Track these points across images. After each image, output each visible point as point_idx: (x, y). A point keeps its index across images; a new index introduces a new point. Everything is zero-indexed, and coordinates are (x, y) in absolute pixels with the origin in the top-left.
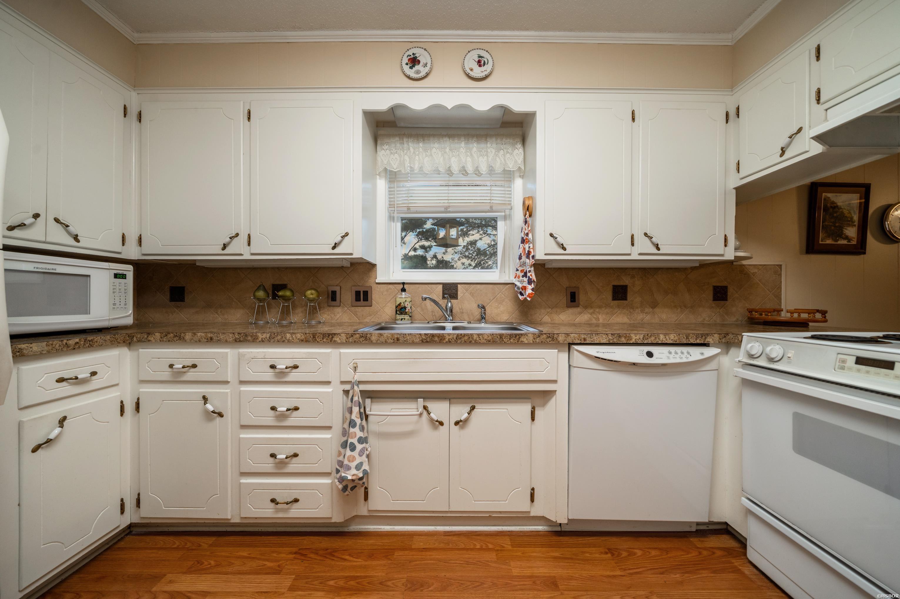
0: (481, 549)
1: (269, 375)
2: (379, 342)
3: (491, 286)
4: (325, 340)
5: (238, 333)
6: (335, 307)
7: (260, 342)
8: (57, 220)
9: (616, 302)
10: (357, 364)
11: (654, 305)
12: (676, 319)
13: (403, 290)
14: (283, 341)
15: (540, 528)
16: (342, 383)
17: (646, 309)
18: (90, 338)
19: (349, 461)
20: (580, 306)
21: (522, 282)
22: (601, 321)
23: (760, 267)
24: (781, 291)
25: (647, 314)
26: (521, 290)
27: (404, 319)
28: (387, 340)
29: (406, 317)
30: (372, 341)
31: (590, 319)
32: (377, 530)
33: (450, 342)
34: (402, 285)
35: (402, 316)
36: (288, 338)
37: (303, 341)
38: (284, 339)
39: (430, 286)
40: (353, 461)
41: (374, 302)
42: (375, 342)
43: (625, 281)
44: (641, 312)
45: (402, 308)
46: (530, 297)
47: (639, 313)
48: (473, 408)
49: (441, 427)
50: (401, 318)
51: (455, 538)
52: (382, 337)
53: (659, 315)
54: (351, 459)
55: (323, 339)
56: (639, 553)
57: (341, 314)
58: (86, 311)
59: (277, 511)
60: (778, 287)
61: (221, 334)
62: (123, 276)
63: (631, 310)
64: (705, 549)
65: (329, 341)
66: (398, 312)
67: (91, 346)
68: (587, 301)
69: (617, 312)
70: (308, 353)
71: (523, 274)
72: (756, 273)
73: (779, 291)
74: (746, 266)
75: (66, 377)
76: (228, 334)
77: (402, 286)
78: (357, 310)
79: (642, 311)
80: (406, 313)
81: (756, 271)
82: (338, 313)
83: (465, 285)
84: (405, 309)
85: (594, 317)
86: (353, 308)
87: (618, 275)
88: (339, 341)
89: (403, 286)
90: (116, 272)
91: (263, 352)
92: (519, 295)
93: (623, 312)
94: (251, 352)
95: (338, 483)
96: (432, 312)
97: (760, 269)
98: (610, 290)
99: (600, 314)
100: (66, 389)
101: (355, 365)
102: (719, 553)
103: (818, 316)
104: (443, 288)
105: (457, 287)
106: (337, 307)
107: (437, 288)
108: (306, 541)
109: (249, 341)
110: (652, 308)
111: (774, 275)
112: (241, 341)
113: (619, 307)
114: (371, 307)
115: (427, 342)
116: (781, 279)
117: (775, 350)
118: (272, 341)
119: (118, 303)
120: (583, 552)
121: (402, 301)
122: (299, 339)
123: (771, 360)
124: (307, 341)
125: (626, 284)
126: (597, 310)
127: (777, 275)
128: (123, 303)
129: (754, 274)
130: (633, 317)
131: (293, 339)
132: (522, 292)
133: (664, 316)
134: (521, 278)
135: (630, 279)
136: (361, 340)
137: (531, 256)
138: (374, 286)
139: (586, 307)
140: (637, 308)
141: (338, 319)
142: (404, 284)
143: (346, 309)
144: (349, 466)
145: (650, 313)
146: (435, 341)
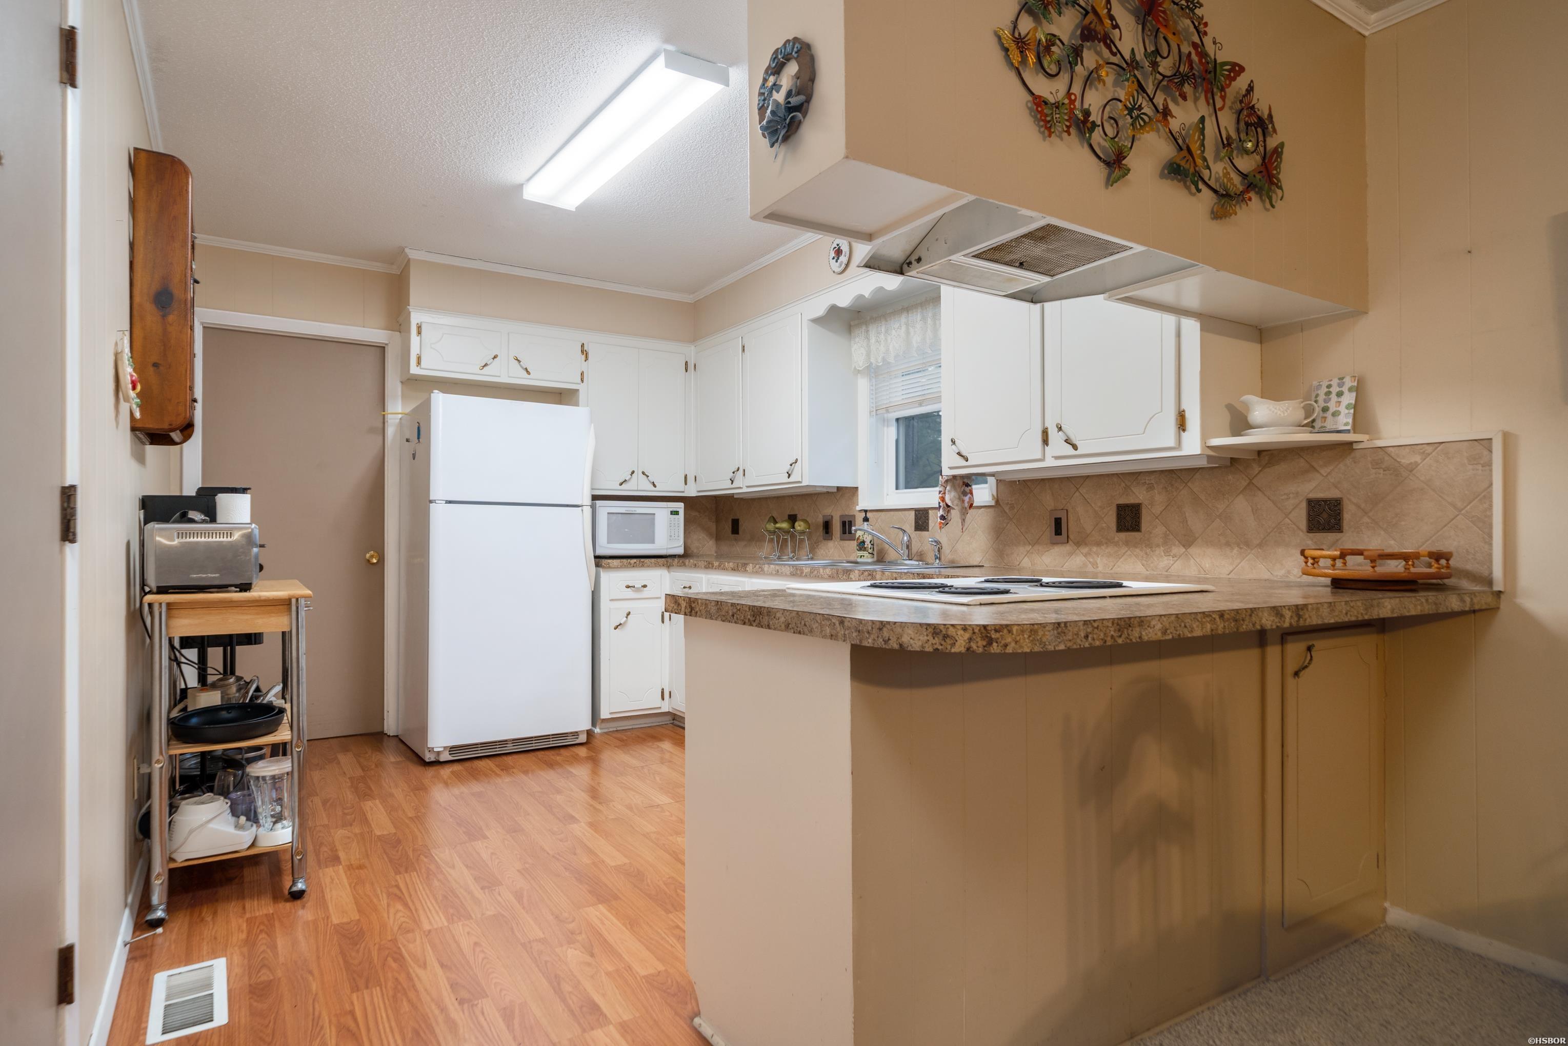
8: (643, 473)
9: (1123, 535)
11: (1188, 541)
12: (1231, 568)
13: (866, 520)
17: (1173, 547)
18: (642, 560)
20: (1070, 542)
22: (1100, 568)
23: (1429, 449)
24: (1491, 506)
25: (1175, 559)
27: (863, 556)
29: (866, 554)
31: (1084, 564)
35: (862, 553)
39: (901, 512)
43: (1138, 495)
44: (1164, 553)
45: (861, 543)
47: (1162, 556)
53: (1198, 560)
57: (833, 550)
58: (653, 542)
60: (1484, 496)
62: (676, 513)
63: (1148, 550)
66: (858, 548)
67: (643, 566)
68: (1079, 532)
69: (1124, 554)
72: (1417, 464)
73: (1486, 506)
74: (1391, 449)
75: (630, 585)
78: (844, 544)
79: (1167, 553)
80: (865, 549)
81: (1417, 458)
84: (864, 544)
85: (1090, 562)
86: (841, 543)
87: (1126, 485)
89: (866, 514)
90: (671, 510)
93: (1135, 553)
97: (1429, 454)
98: (1113, 512)
99: (1098, 556)
100: (630, 593)
104: (917, 515)
105: (928, 513)
107: (909, 515)
110: (1184, 546)
111: (1470, 467)
113: (1127, 543)
116: (1491, 476)
119: (673, 535)
121: (861, 533)
125: (1140, 502)
126: (1095, 549)
127: (1480, 467)
128: (677, 535)
129: (1412, 468)
130: (1152, 563)
133: (1207, 564)
135: (1145, 492)
138: (856, 514)
139: (1078, 544)
140: (1158, 546)
141: (830, 555)
142: (866, 511)
143: (836, 543)
145: (1180, 556)
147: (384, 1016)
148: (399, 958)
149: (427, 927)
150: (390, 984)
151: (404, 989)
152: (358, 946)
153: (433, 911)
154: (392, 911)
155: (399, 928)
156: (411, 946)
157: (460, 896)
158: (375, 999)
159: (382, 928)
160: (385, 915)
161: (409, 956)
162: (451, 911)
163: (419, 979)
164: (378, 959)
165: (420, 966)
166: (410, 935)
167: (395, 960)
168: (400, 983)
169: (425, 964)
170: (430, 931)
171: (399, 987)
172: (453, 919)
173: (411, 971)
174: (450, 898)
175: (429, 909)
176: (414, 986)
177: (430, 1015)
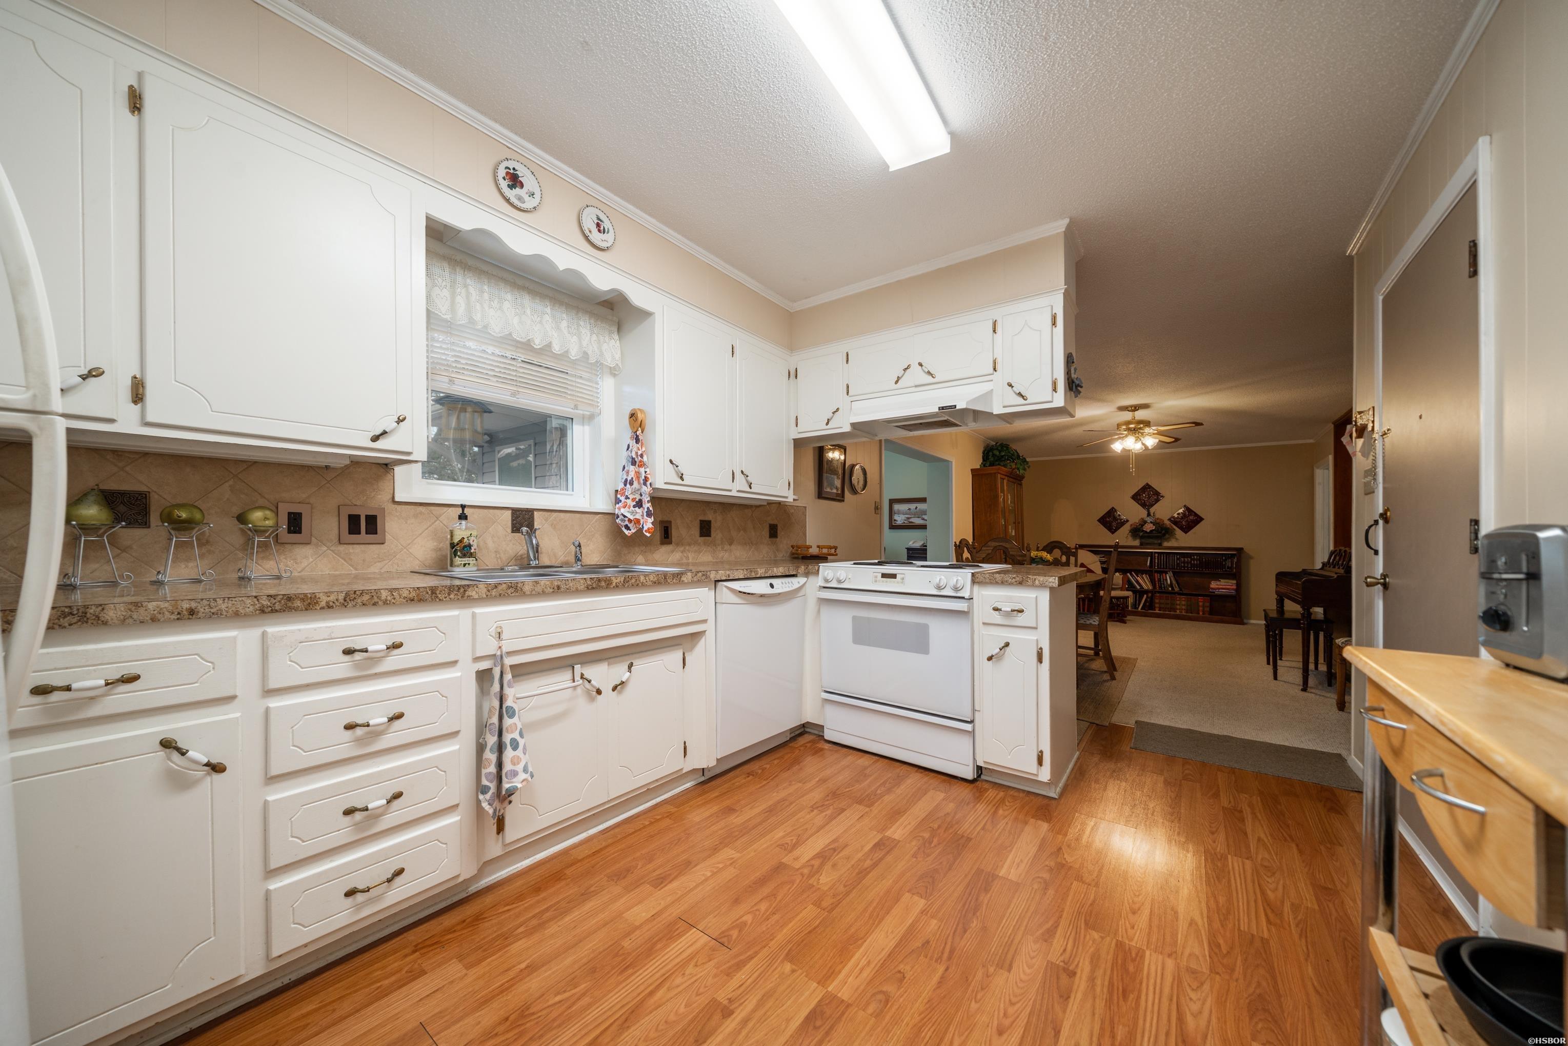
0: (651, 823)
1: (343, 667)
2: (534, 592)
3: (578, 515)
4: (452, 596)
5: (268, 596)
6: (297, 546)
7: (322, 608)
9: (702, 538)
10: (501, 627)
11: (730, 542)
13: (463, 517)
14: (375, 604)
15: (688, 785)
16: (477, 659)
17: (726, 546)
19: (514, 764)
20: (673, 543)
21: (632, 513)
22: (689, 560)
23: (795, 508)
24: (806, 530)
25: (724, 552)
26: (627, 523)
27: (469, 564)
28: (545, 590)
29: (471, 561)
30: (524, 593)
31: (681, 557)
32: (511, 873)
33: (617, 586)
34: (461, 509)
35: (466, 560)
36: (383, 597)
37: (413, 600)
38: (376, 599)
39: (491, 511)
40: (518, 764)
41: (388, 537)
42: (528, 593)
43: (709, 516)
45: (465, 546)
46: (649, 533)
47: (718, 551)
48: (630, 666)
49: (599, 697)
50: (463, 563)
51: (617, 830)
52: (538, 585)
53: (734, 552)
54: (516, 761)
55: (449, 595)
56: (768, 766)
57: (311, 560)
59: (359, 907)
61: (220, 601)
63: (715, 547)
64: (801, 746)
65: (460, 597)
66: (459, 553)
68: (678, 537)
69: (703, 549)
70: (420, 619)
71: (634, 503)
76: (241, 599)
77: (460, 511)
78: (351, 551)
79: (721, 549)
80: (471, 555)
82: (306, 557)
83: (545, 513)
84: (470, 548)
85: (685, 555)
86: (342, 548)
87: (704, 510)
88: (476, 597)
89: (463, 510)
91: (327, 627)
92: (623, 529)
93: (708, 549)
94: (299, 630)
95: (488, 806)
96: (496, 552)
98: (697, 525)
99: (690, 552)
101: (499, 630)
102: (808, 745)
103: (833, 551)
104: (512, 516)
105: (533, 515)
106: (301, 546)
107: (502, 514)
108: (412, 936)
109: (296, 609)
110: (729, 545)
112: (277, 611)
113: (705, 543)
114: (382, 546)
115: (593, 588)
116: (806, 518)
117: (842, 575)
118: (350, 605)
120: (733, 784)
121: (465, 534)
122: (405, 598)
123: (839, 581)
124: (420, 600)
125: (711, 519)
126: (687, 548)
127: (804, 515)
130: (716, 555)
131: (394, 599)
132: (629, 525)
133: (738, 555)
134: (632, 508)
135: (713, 514)
136: (509, 591)
137: (648, 483)
138: (389, 507)
139: (677, 545)
140: (719, 545)
141: (304, 569)
142: (463, 507)
143: (325, 548)
144: (514, 771)
145: (728, 549)
146: (602, 587)
147: (1241, 904)
148: (1214, 945)
149: (1170, 963)
150: (1230, 926)
151: (1218, 913)
152: (1258, 991)
153: (1152, 981)
154: (1203, 1023)
155: (1202, 984)
156: (1197, 951)
157: (1106, 983)
158: (1246, 921)
159: (1223, 999)
160: (1214, 1020)
161: (1202, 941)
162: (1131, 968)
163: (1202, 914)
164: (1237, 959)
165: (1196, 924)
166: (1193, 965)
167: (1219, 946)
168: (1220, 921)
169: (1190, 924)
170: (1170, 956)
171: (1222, 918)
172: (1137, 955)
173: (1206, 926)
174: (1121, 988)
175: (1155, 988)
176: (1209, 911)
177: (1204, 883)
